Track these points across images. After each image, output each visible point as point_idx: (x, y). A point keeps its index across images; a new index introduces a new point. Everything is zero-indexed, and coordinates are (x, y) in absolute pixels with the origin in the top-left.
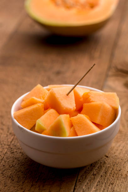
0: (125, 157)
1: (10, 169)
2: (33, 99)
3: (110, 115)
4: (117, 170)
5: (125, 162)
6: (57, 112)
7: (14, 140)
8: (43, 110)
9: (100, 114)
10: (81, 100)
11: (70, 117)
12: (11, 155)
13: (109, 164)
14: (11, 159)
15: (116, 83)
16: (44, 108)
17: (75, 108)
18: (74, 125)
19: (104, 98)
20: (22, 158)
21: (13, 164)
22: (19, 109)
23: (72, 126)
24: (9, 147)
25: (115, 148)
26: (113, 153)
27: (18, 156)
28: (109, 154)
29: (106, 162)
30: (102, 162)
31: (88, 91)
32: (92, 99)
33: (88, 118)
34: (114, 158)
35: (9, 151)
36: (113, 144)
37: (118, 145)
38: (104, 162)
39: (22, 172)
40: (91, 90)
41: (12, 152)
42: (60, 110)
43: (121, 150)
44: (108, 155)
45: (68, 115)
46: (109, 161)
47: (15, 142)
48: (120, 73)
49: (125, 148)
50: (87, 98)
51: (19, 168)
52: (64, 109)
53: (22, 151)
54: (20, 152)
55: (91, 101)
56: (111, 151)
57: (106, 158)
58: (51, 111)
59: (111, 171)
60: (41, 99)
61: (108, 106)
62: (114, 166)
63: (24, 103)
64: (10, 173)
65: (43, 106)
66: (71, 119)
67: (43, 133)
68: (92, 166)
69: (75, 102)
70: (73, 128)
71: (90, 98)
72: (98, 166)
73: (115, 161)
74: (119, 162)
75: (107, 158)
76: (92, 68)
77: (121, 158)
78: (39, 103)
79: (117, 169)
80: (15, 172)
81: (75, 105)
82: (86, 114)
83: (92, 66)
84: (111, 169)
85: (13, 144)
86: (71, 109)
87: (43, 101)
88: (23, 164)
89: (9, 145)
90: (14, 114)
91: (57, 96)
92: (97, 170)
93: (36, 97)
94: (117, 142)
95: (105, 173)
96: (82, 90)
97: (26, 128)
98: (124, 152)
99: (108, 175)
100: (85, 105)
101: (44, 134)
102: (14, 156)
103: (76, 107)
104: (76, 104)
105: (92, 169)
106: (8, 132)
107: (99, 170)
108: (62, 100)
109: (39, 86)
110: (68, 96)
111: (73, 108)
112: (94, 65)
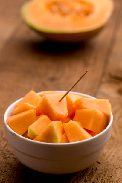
0: (117, 164)
1: (2, 174)
2: (26, 105)
3: (102, 121)
4: (108, 177)
5: (117, 169)
6: (49, 119)
7: (7, 145)
8: (36, 116)
9: (92, 121)
10: (73, 106)
11: (62, 123)
12: (3, 161)
13: (101, 170)
14: (4, 164)
15: (110, 90)
16: (37, 114)
17: (68, 114)
18: (66, 131)
19: (96, 105)
20: (15, 163)
21: (5, 170)
22: (12, 114)
23: (64, 132)
24: (2, 153)
25: (107, 154)
26: (105, 159)
27: (10, 162)
28: (101, 160)
29: (98, 168)
30: (94, 168)
31: (80, 98)
32: (84, 106)
33: (79, 124)
34: (105, 165)
35: (2, 156)
36: (105, 150)
37: (110, 151)
38: (96, 168)
39: (14, 178)
40: (84, 97)
41: (5, 157)
42: (52, 117)
43: (113, 156)
44: (99, 162)
45: (60, 121)
46: (101, 167)
47: (8, 147)
48: (114, 80)
49: (117, 154)
50: (80, 105)
51: (12, 173)
52: (57, 115)
53: (15, 157)
54: (13, 158)
55: (83, 107)
56: (103, 158)
57: (97, 164)
58: (44, 117)
59: (103, 177)
60: (33, 105)
61: (100, 113)
62: (105, 172)
63: (17, 109)
64: (3, 178)
65: (36, 113)
66: (63, 125)
67: (35, 139)
68: (84, 172)
69: (68, 108)
70: (65, 134)
71: (83, 104)
72: (89, 172)
73: (107, 168)
74: (110, 169)
75: (99, 165)
76: (84, 75)
77: (113, 164)
78: (32, 109)
79: (109, 175)
80: (7, 177)
81: (67, 111)
82: (78, 120)
83: (84, 73)
84: (103, 175)
85: (6, 150)
86: (63, 116)
87: (35, 107)
88: (16, 169)
89: (2, 151)
90: (7, 120)
91: (50, 102)
92: (88, 176)
93: (29, 103)
94: (110, 148)
95: (96, 180)
96: (74, 97)
97: (18, 134)
98: (116, 158)
99: (100, 181)
100: (77, 111)
102: (7, 162)
103: (68, 113)
105: (84, 175)
106: (2, 137)
107: (90, 176)
108: (54, 106)
109: (32, 92)
110: (60, 103)
111: (66, 114)
112: (86, 72)
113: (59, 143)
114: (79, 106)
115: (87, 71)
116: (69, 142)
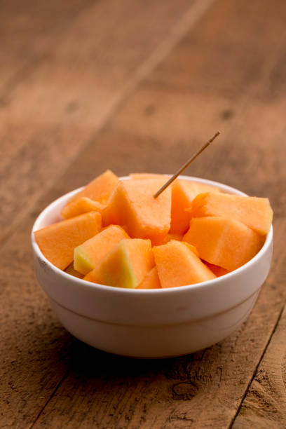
2: (85, 202)
6: (126, 234)
8: (99, 225)
9: (220, 243)
10: (186, 210)
11: (152, 247)
17: (169, 226)
18: (157, 264)
19: (239, 209)
23: (152, 264)
32: (209, 209)
33: (192, 250)
42: (132, 230)
45: (149, 240)
50: (200, 207)
52: (143, 226)
55: (207, 213)
58: (114, 229)
60: (101, 203)
63: (67, 209)
65: (101, 220)
66: (153, 250)
69: (172, 212)
70: (154, 269)
71: (207, 206)
76: (211, 141)
81: (169, 220)
86: (158, 229)
87: (104, 206)
93: (92, 199)
96: (193, 187)
100: (195, 221)
101: (87, 280)
103: (171, 224)
104: (172, 217)
108: (140, 207)
109: (109, 174)
110: (155, 201)
111: (165, 226)
112: (216, 135)
113: (137, 288)
114: (199, 209)
115: (219, 133)
116: (160, 287)
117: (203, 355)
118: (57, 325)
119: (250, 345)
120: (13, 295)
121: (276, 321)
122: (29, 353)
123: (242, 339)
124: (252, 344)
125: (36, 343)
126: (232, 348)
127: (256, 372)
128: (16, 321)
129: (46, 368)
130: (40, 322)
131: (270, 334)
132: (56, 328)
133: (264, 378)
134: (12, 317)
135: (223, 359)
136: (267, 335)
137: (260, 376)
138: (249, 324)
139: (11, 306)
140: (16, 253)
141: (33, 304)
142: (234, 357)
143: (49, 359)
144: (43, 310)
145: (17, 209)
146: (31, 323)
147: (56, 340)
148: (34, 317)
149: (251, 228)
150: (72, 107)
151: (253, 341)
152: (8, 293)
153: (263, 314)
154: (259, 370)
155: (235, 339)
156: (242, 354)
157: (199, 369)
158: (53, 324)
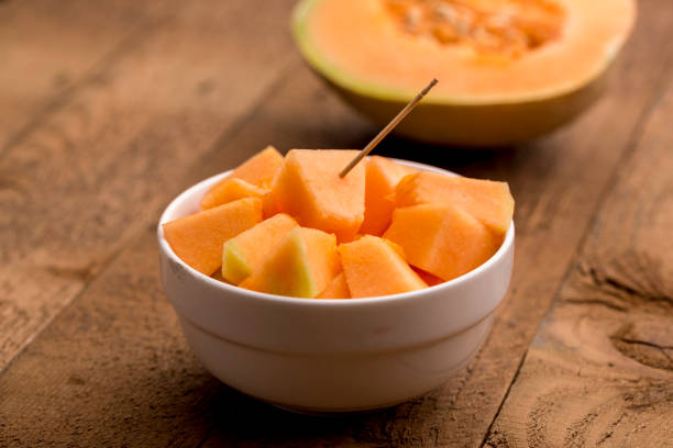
2: (236, 185)
6: (297, 225)
8: (260, 217)
9: (438, 242)
10: (388, 198)
11: (338, 244)
16: (263, 211)
17: (362, 218)
18: (345, 267)
19: (464, 196)
23: (338, 269)
31: (413, 173)
32: (421, 194)
33: (397, 251)
45: (333, 235)
50: (408, 192)
52: (325, 216)
55: (417, 199)
58: (282, 219)
60: (260, 186)
65: (261, 207)
66: (338, 249)
67: (243, 283)
69: (366, 199)
70: (340, 276)
71: (419, 190)
81: (362, 209)
86: (345, 220)
87: (265, 190)
91: (307, 174)
93: (250, 182)
96: (396, 171)
97: (196, 269)
100: (400, 213)
101: (244, 287)
103: (365, 214)
104: (366, 205)
108: (320, 188)
109: (270, 151)
110: (342, 181)
111: (356, 217)
112: (433, 84)
113: (320, 296)
114: (406, 195)
115: (436, 81)
116: (349, 297)
117: (409, 412)
118: (190, 372)
119: (478, 399)
120: (124, 332)
121: (516, 368)
122: (152, 407)
123: (468, 392)
124: (482, 398)
125: (161, 395)
126: (452, 403)
127: (489, 433)
128: (129, 366)
129: (176, 427)
130: (166, 367)
131: (507, 386)
132: (189, 375)
133: (500, 442)
134: (124, 360)
135: (438, 417)
136: (503, 386)
137: (494, 439)
138: (478, 373)
139: (122, 346)
140: (127, 277)
141: (154, 344)
142: (455, 414)
143: (180, 416)
144: (171, 352)
145: (127, 219)
146: (153, 369)
147: (190, 391)
148: (156, 362)
149: (483, 222)
150: (205, 88)
151: (482, 394)
152: (117, 330)
153: (497, 360)
154: (493, 431)
155: (457, 391)
156: (467, 411)
157: (405, 429)
158: (185, 371)
